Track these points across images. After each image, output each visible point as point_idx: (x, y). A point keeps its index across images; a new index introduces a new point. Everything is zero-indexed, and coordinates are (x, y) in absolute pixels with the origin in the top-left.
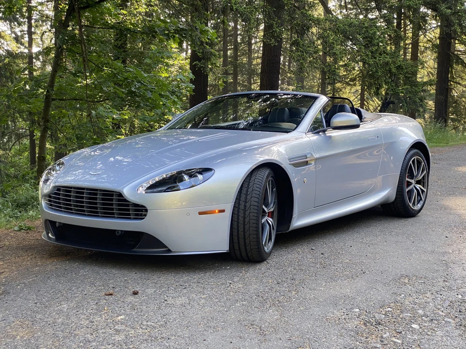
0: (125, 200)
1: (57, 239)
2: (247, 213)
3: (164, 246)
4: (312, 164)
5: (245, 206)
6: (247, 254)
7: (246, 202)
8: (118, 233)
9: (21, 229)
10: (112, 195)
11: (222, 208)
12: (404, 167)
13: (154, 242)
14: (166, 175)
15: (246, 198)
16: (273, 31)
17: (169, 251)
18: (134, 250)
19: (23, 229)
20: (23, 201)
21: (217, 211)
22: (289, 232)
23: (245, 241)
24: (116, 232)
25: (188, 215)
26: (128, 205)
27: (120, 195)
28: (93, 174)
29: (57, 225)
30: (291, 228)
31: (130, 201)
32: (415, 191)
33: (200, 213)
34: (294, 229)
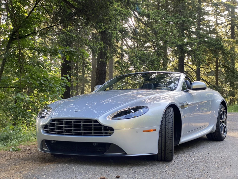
0: (100, 125)
1: (51, 151)
2: (167, 132)
3: (123, 151)
4: (186, 108)
5: (165, 128)
6: (165, 156)
7: (165, 125)
8: (95, 144)
9: (13, 150)
10: (91, 122)
11: (154, 129)
12: (219, 113)
13: (117, 148)
14: (121, 111)
15: (165, 123)
16: (107, 56)
17: (126, 154)
18: (105, 154)
19: (15, 150)
20: (5, 137)
21: (152, 130)
22: (179, 145)
23: (165, 148)
24: (94, 144)
25: (137, 132)
26: (101, 128)
27: (96, 121)
28: (76, 111)
29: (52, 142)
30: (180, 143)
31: (103, 125)
32: (223, 127)
33: (144, 131)
34: (181, 143)
